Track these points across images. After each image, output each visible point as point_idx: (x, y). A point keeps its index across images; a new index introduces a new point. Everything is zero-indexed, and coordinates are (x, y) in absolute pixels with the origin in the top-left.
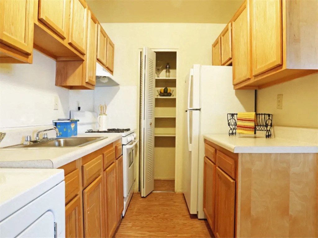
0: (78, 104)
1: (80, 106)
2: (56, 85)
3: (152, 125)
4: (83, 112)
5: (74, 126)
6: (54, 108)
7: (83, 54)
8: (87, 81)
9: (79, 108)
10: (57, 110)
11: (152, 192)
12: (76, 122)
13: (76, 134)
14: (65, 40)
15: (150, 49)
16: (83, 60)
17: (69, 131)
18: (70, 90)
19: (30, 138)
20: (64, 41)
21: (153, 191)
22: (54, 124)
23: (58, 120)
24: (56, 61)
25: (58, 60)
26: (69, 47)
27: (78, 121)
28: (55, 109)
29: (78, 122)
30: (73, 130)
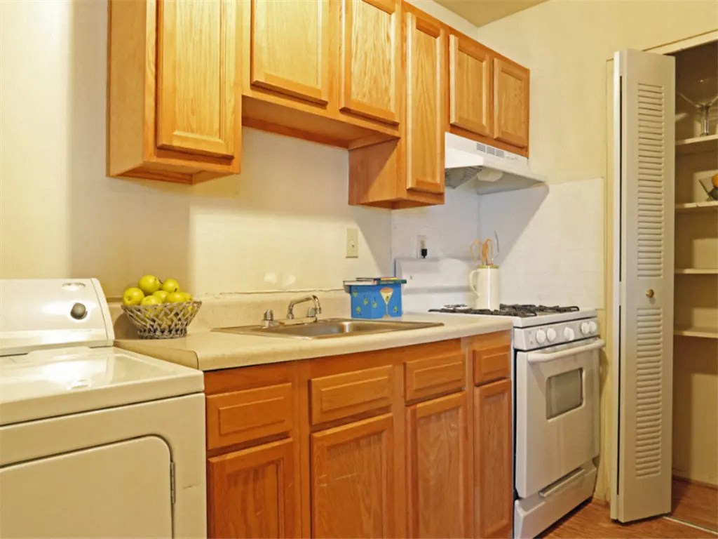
0: (423, 243)
1: (425, 248)
2: (351, 203)
3: (655, 296)
4: (436, 260)
5: (390, 294)
6: (346, 255)
7: (395, 125)
8: (410, 185)
9: (424, 253)
10: (357, 257)
11: (661, 516)
12: (397, 285)
13: (399, 313)
14: (328, 107)
15: (645, 50)
16: (398, 139)
17: (375, 305)
18: (394, 212)
19: (272, 315)
20: (325, 109)
21: (667, 515)
22: (348, 288)
23: (358, 281)
24: (350, 151)
25: (351, 148)
26: (344, 118)
27: (405, 282)
28: (347, 257)
29: (402, 285)
30: (387, 303)
